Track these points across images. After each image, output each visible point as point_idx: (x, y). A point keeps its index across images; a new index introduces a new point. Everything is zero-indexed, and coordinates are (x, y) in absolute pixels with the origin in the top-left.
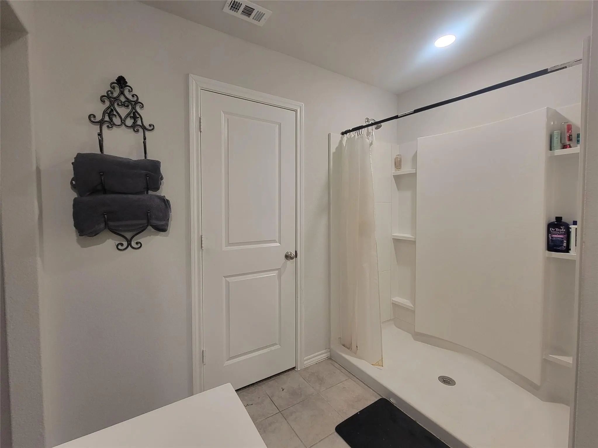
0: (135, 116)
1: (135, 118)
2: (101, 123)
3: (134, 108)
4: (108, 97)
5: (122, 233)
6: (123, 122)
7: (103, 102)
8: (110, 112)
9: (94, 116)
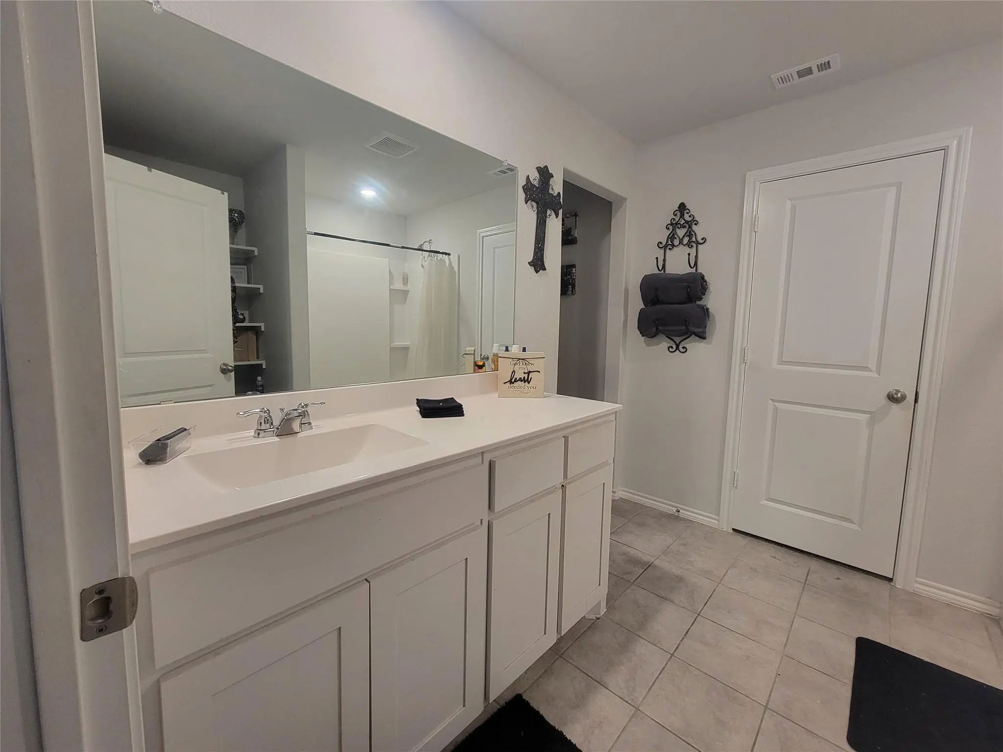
0: (690, 234)
1: (690, 236)
2: (665, 247)
3: (690, 227)
4: (672, 224)
5: (672, 337)
6: (681, 242)
7: (668, 229)
8: (672, 237)
9: (661, 243)
